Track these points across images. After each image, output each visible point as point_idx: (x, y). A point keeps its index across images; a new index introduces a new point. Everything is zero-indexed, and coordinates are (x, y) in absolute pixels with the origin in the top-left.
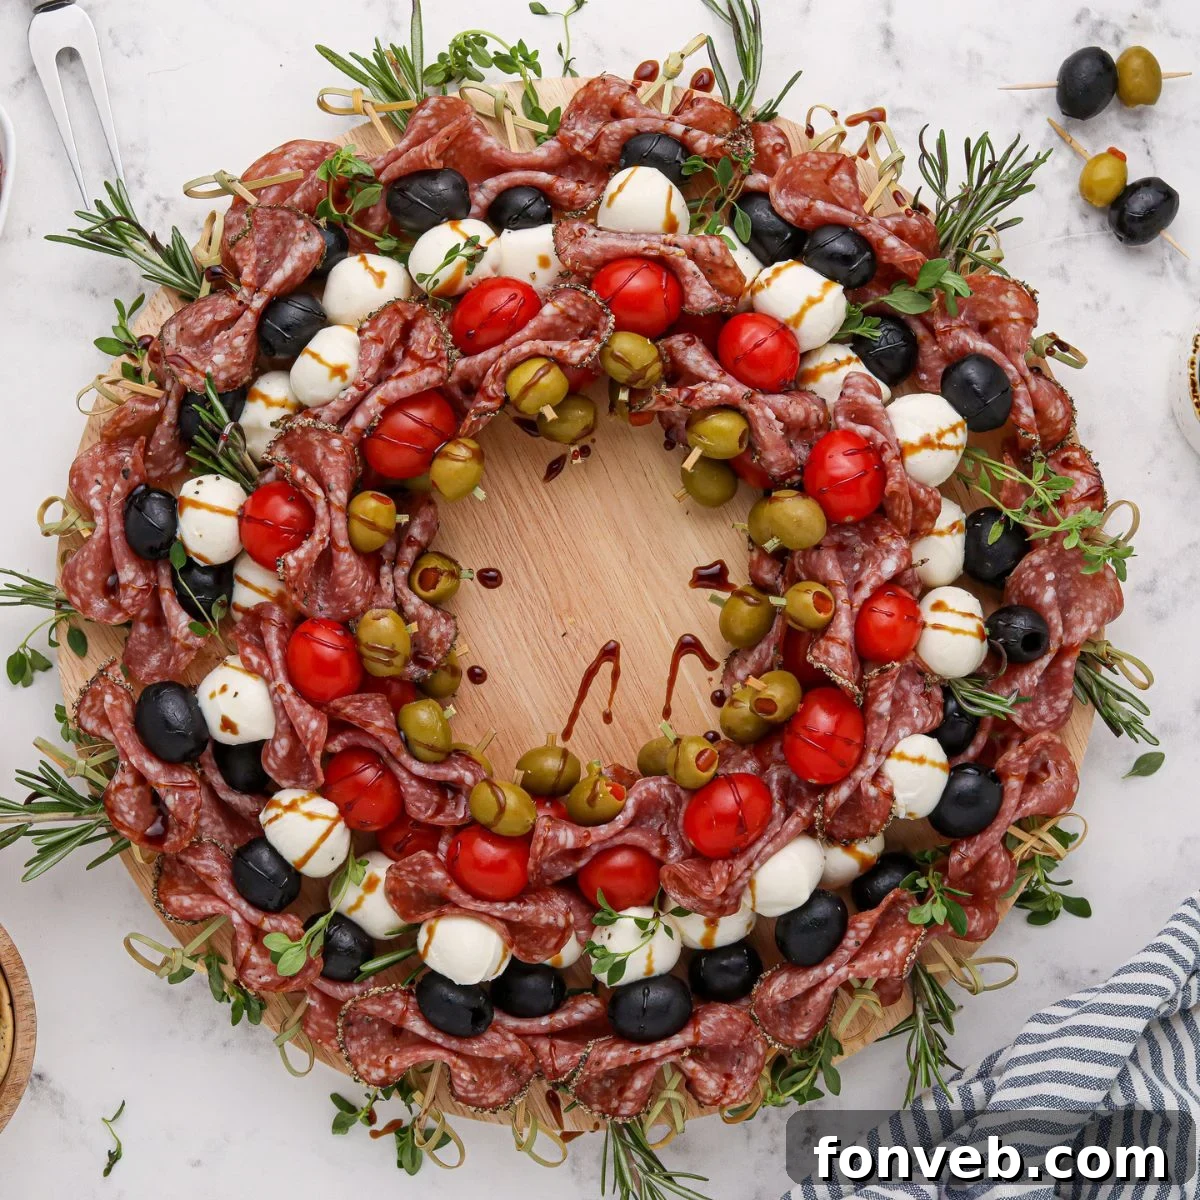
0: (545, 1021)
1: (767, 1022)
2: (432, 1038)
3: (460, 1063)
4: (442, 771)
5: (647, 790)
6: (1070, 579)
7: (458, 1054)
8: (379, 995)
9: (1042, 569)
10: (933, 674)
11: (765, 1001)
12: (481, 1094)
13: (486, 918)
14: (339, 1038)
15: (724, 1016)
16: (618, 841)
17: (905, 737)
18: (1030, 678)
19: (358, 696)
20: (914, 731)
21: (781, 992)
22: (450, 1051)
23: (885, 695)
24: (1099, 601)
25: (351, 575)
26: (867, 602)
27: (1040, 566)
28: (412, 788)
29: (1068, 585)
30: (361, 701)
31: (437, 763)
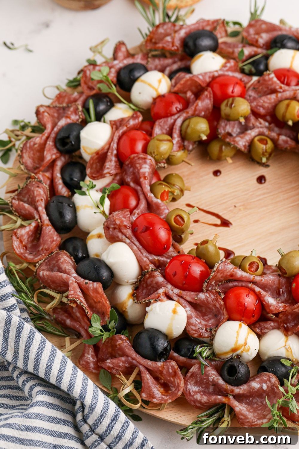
0: (59, 175)
1: (49, 261)
2: (57, 127)
3: (44, 138)
4: (177, 132)
5: (165, 209)
6: (263, 404)
7: (48, 138)
8: (78, 109)
9: (268, 382)
10: (216, 331)
11: (61, 255)
12: (28, 149)
13: (110, 140)
14: (58, 105)
15: (55, 238)
16: (142, 197)
17: (186, 311)
18: (213, 375)
19: (212, 96)
20: (189, 318)
21: (65, 260)
22: (50, 134)
23: (208, 295)
24: (252, 414)
25: (266, 100)
26: (254, 291)
27: (270, 381)
28: (170, 120)
29: (260, 404)
30: (210, 97)
31: (181, 131)
